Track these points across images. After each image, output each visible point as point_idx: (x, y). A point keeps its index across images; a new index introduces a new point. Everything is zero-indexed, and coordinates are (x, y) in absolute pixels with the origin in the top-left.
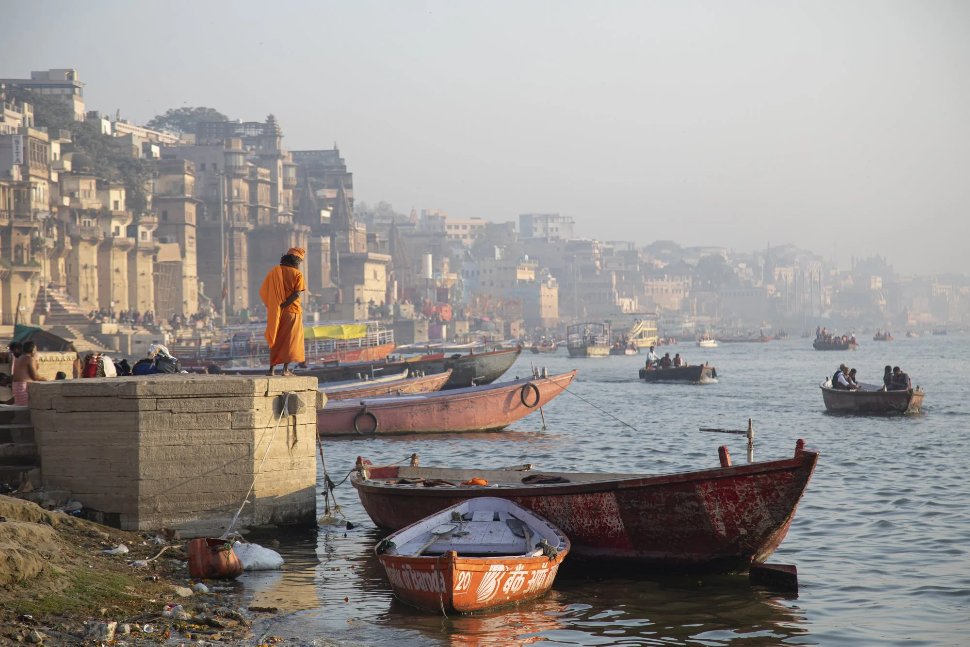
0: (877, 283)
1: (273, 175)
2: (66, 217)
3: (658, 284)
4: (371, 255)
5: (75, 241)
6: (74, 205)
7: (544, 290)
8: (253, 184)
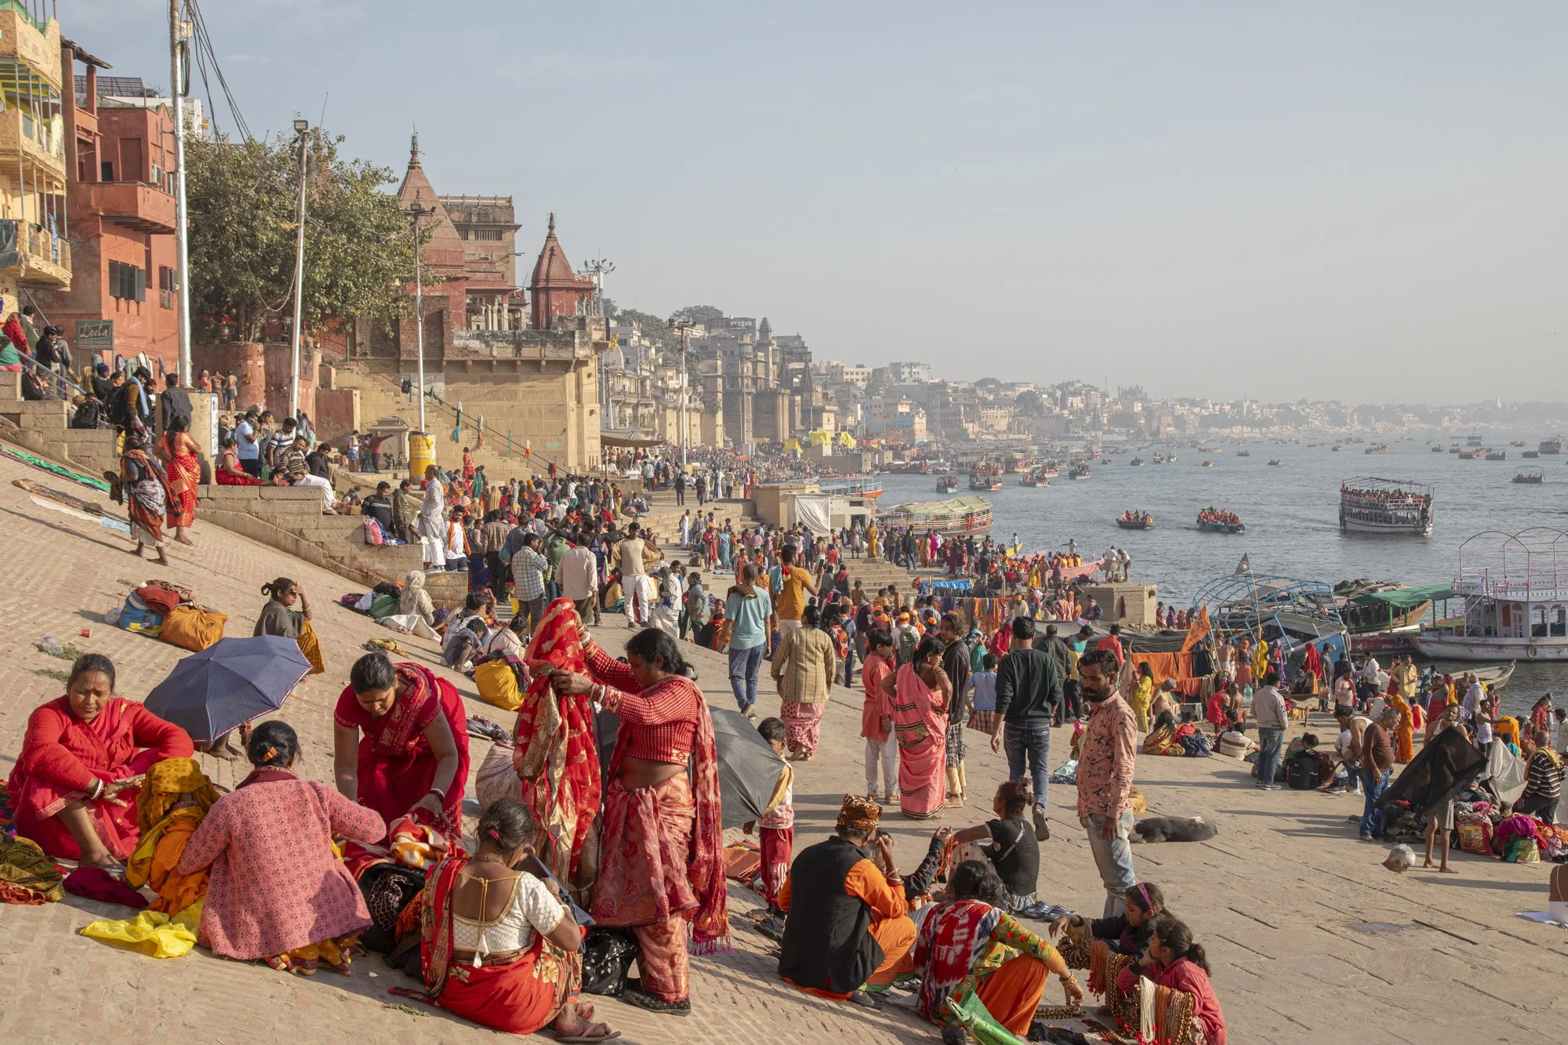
0: (1138, 407)
1: (767, 357)
2: (659, 393)
3: (990, 412)
4: (827, 408)
5: (665, 408)
6: (664, 386)
7: (917, 419)
8: (755, 363)
